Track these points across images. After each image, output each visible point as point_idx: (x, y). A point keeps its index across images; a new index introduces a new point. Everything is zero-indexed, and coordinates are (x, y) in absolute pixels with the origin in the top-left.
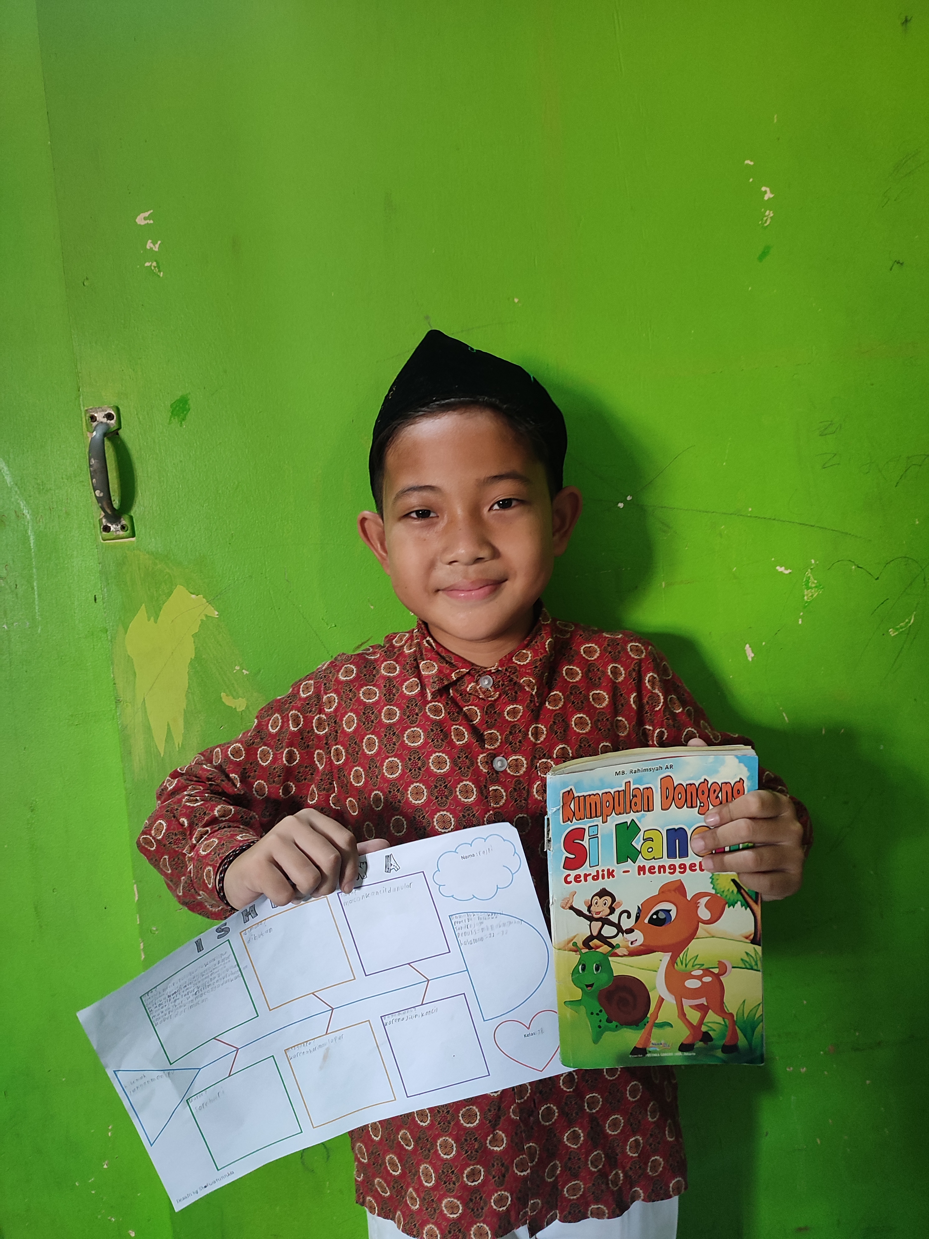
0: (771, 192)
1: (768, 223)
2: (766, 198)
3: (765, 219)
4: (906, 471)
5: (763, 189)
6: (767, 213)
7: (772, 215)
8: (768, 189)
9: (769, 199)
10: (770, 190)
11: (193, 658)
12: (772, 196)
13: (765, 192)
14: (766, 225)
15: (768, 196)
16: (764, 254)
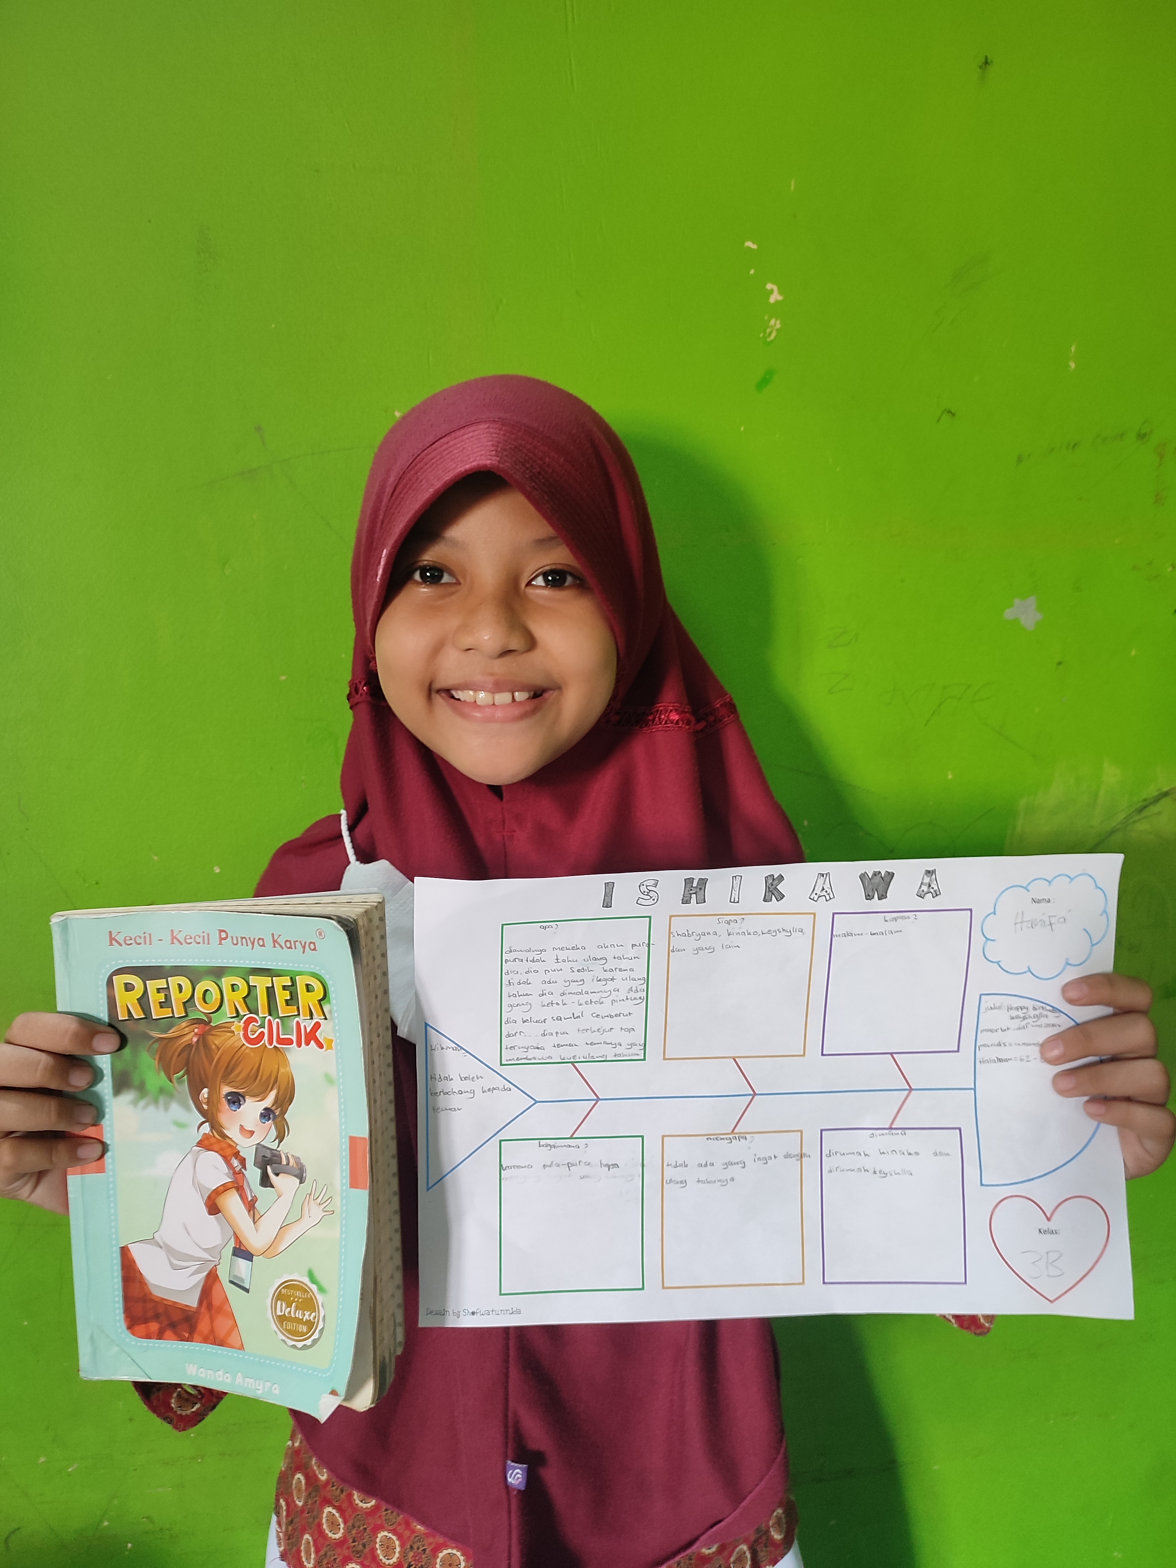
0: (780, 293)
1: (772, 337)
2: (772, 300)
3: (768, 331)
4: (940, 705)
5: (769, 286)
6: (772, 322)
7: (778, 326)
8: (775, 288)
9: (777, 302)
10: (778, 289)
12: (780, 298)
13: (772, 291)
14: (769, 340)
15: (776, 297)
16: (765, 381)
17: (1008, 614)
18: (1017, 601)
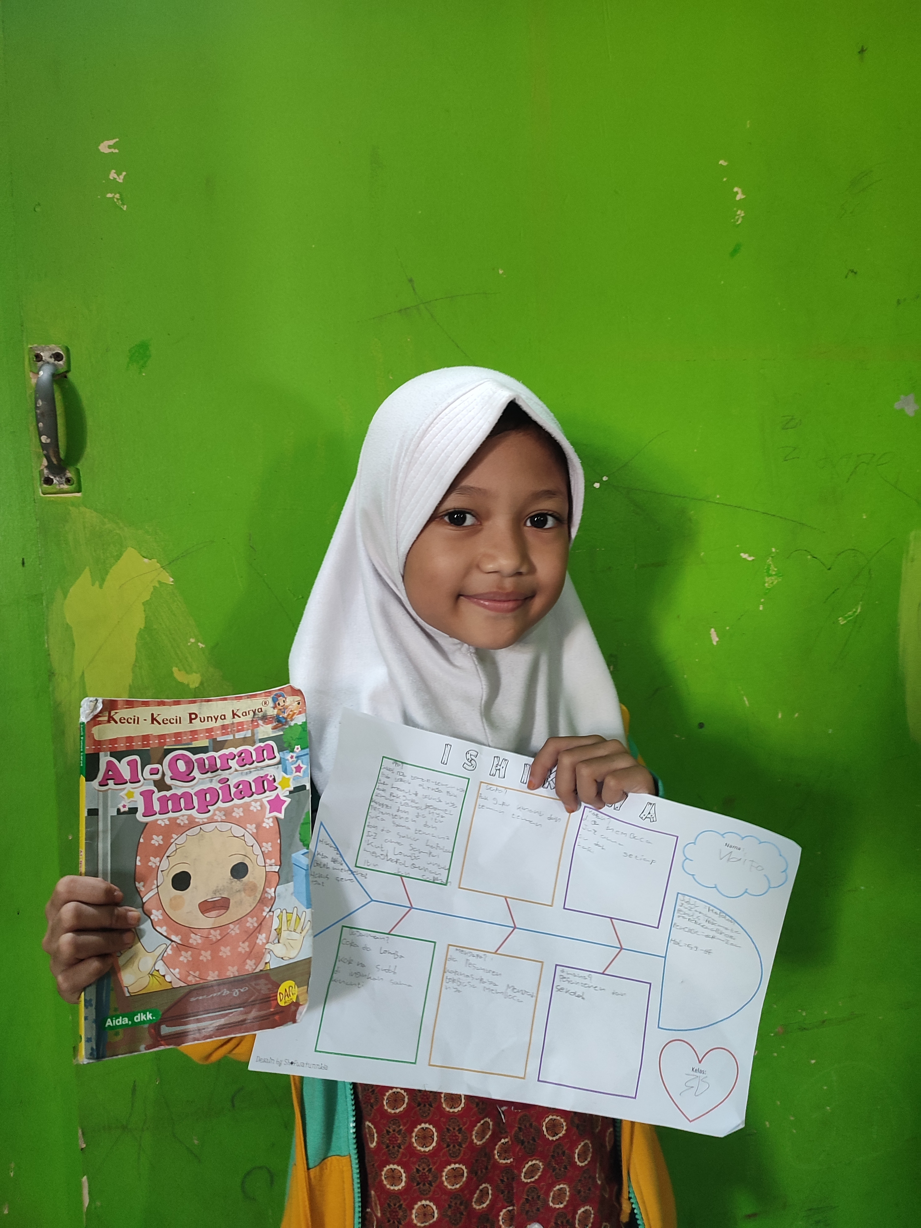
0: (743, 193)
1: (739, 222)
3: (737, 217)
4: (856, 468)
5: (735, 189)
6: (739, 212)
7: (742, 215)
8: (740, 191)
9: (741, 199)
10: (742, 191)
11: (142, 628)
12: (743, 197)
13: (737, 193)
14: (738, 223)
15: (739, 197)
16: (735, 251)
17: (896, 406)
18: (902, 397)
